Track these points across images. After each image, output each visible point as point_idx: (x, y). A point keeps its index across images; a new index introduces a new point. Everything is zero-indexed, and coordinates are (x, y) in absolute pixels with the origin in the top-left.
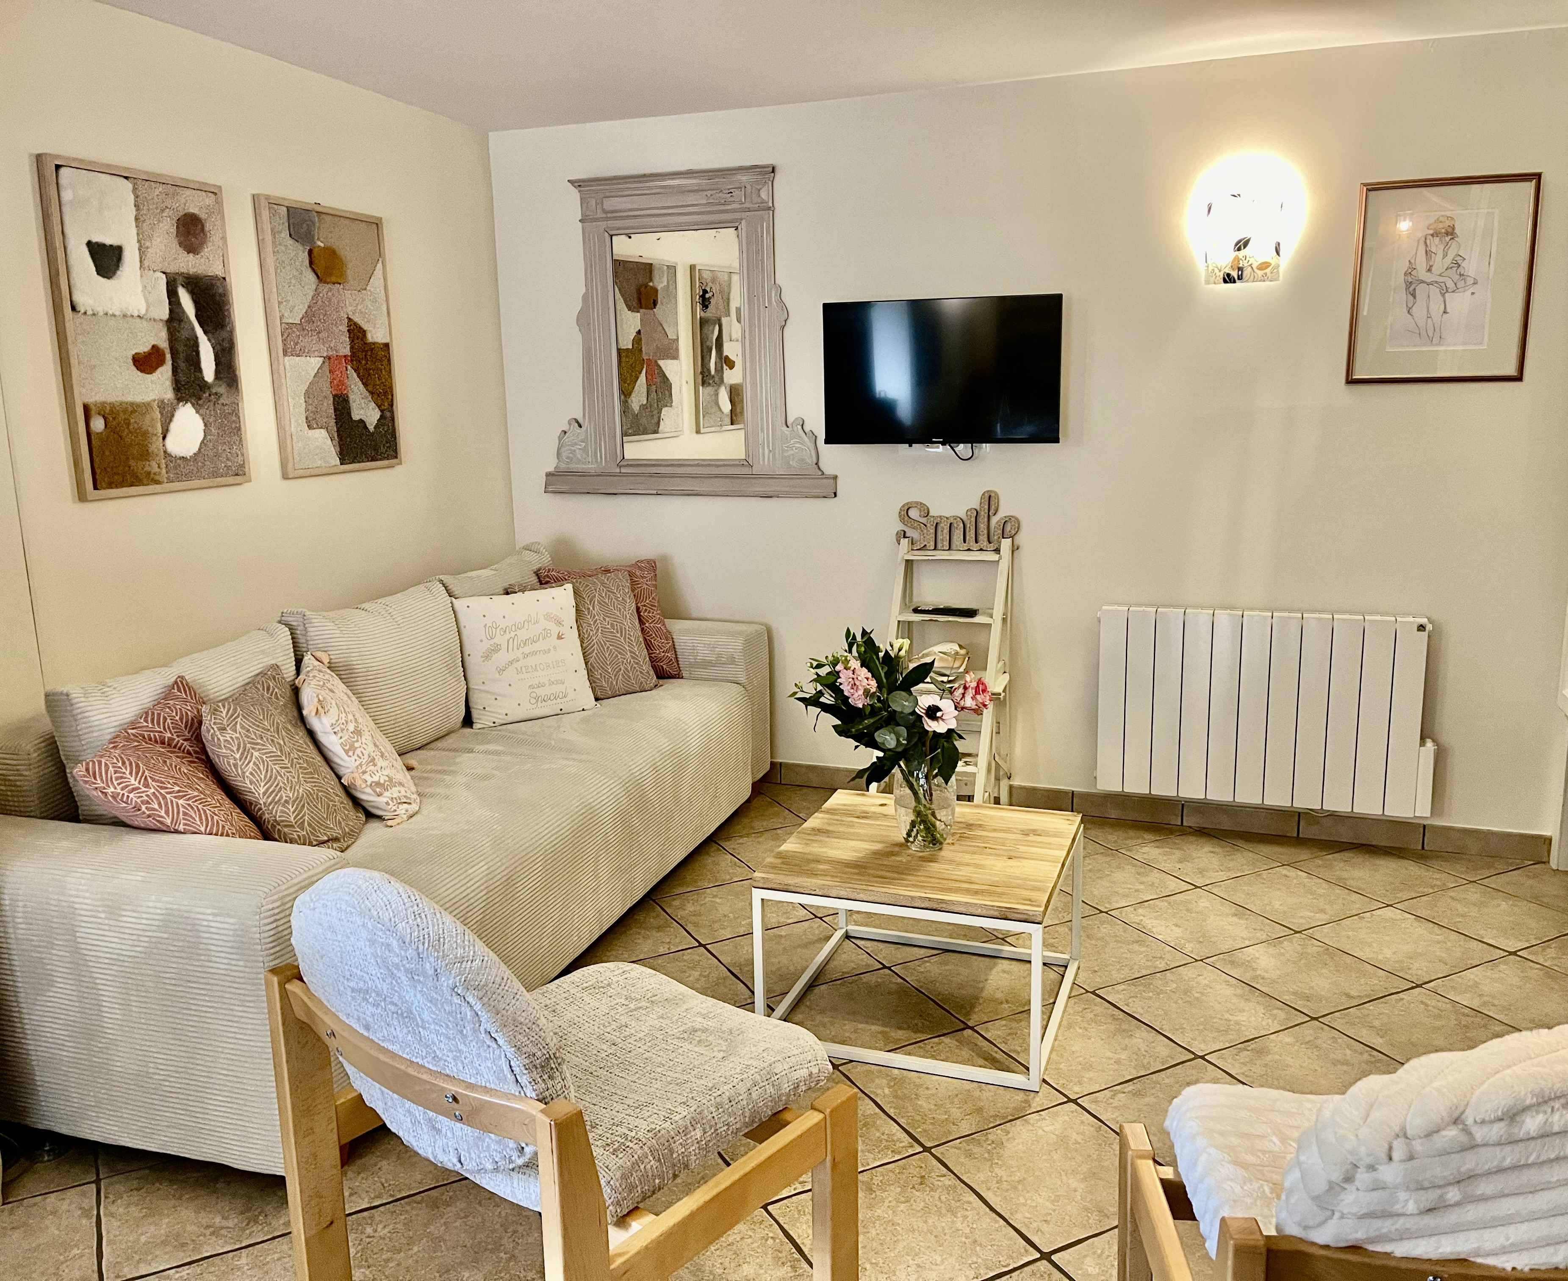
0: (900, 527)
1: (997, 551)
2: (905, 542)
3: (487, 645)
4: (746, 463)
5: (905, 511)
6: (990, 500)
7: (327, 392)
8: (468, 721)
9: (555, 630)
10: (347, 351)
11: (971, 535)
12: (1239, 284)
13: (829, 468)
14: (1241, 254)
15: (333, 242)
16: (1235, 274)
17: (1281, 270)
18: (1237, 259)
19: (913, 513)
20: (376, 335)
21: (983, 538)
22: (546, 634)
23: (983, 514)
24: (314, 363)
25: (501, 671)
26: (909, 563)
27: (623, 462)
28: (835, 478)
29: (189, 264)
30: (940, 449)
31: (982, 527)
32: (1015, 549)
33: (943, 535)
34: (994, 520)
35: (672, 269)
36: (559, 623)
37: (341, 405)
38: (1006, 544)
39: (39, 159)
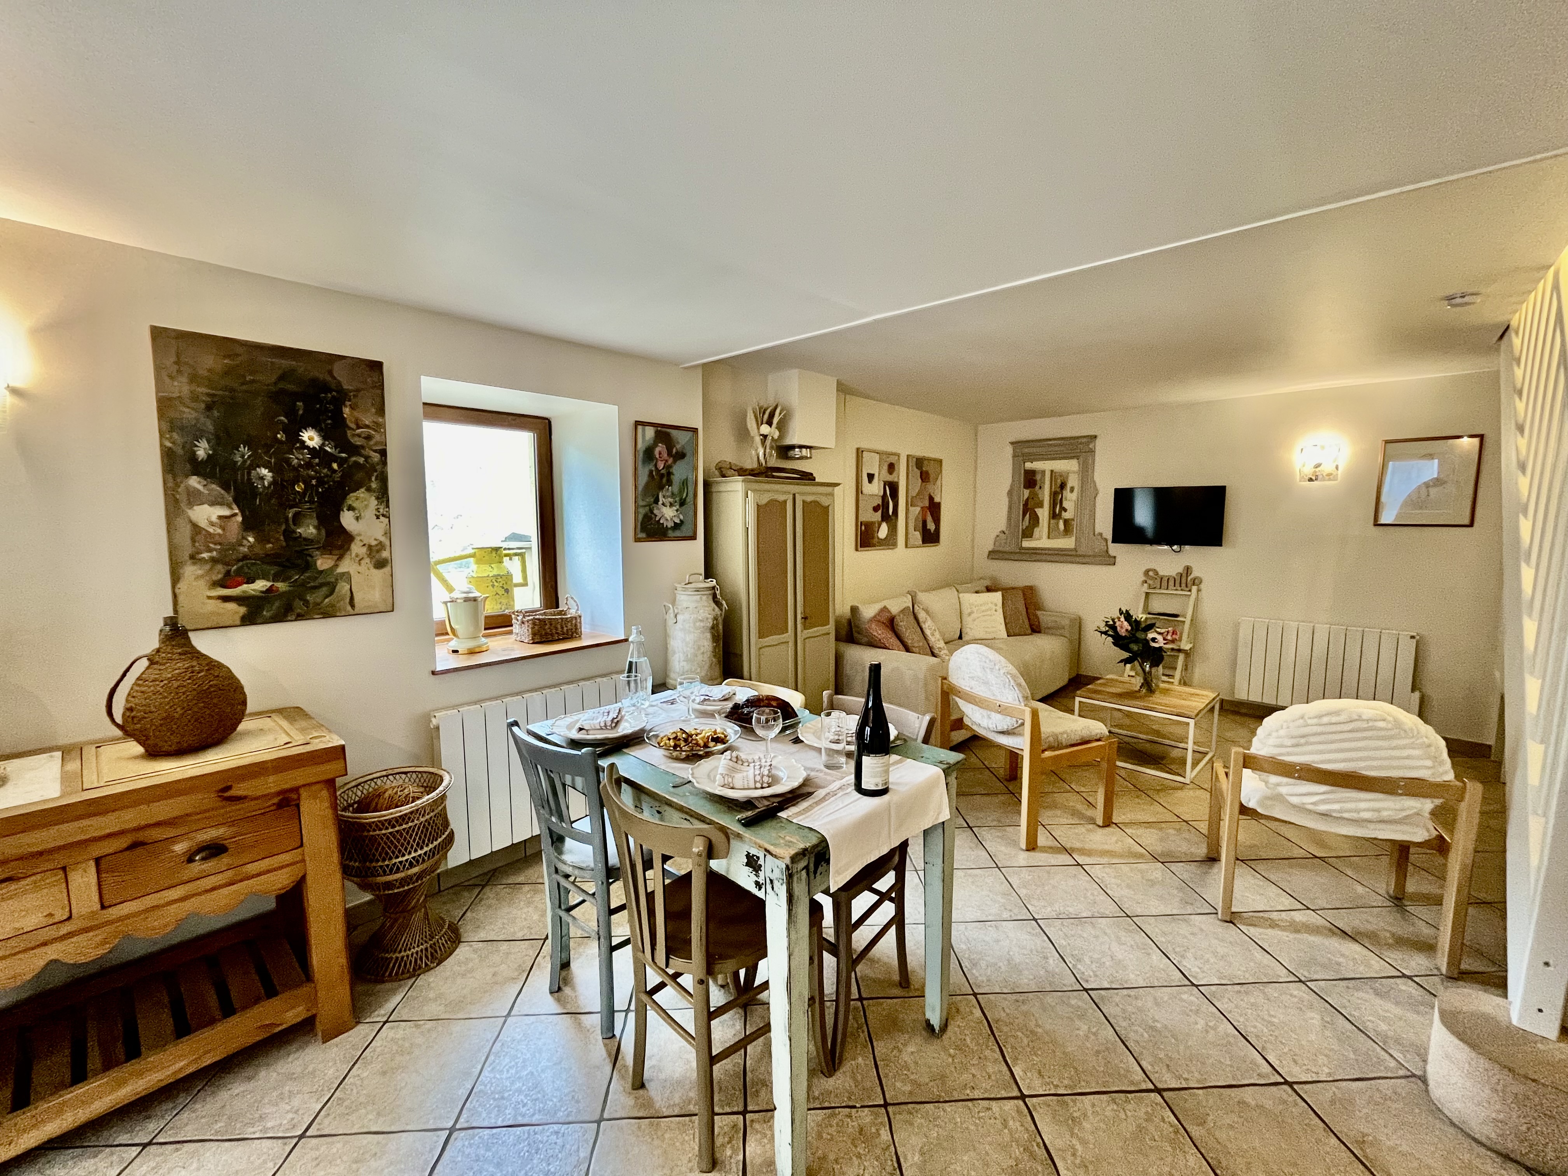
0: (1144, 578)
1: (1190, 591)
2: (1146, 585)
3: (969, 610)
4: (1075, 550)
5: (1147, 572)
6: (1188, 569)
7: (920, 519)
8: (960, 637)
9: (994, 608)
10: (927, 505)
11: (1178, 582)
12: (1315, 482)
13: (1112, 552)
14: (1317, 470)
15: (928, 469)
16: (1314, 478)
17: (1339, 476)
18: (1315, 472)
19: (1151, 573)
20: (937, 500)
21: (1183, 585)
22: (990, 609)
23: (1185, 575)
24: (919, 509)
25: (974, 620)
26: (1147, 594)
27: (1022, 548)
28: (1115, 557)
29: (890, 478)
30: (1166, 547)
31: (1184, 581)
32: (1199, 590)
33: (1164, 584)
34: (1189, 579)
35: (1043, 472)
36: (996, 605)
37: (924, 523)
38: (1194, 588)
39: (858, 449)
